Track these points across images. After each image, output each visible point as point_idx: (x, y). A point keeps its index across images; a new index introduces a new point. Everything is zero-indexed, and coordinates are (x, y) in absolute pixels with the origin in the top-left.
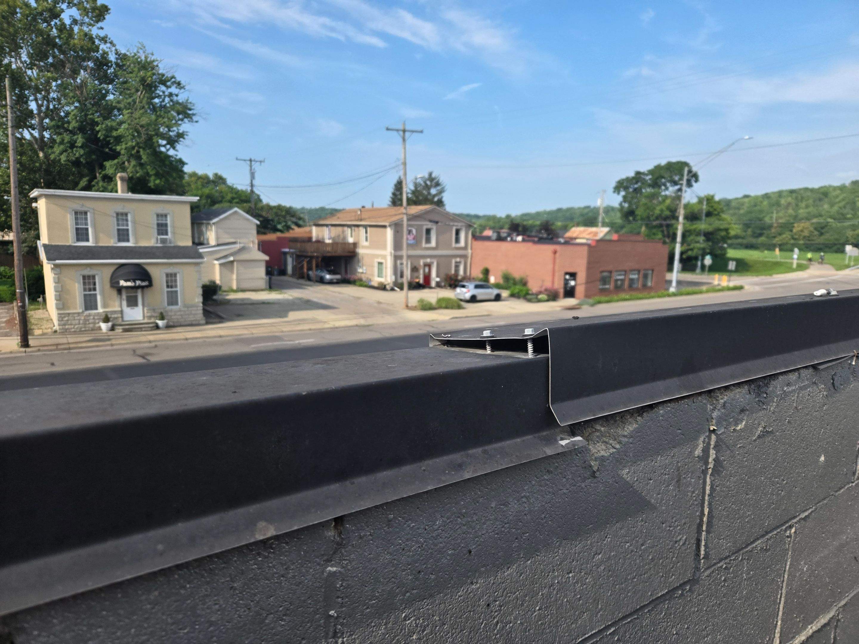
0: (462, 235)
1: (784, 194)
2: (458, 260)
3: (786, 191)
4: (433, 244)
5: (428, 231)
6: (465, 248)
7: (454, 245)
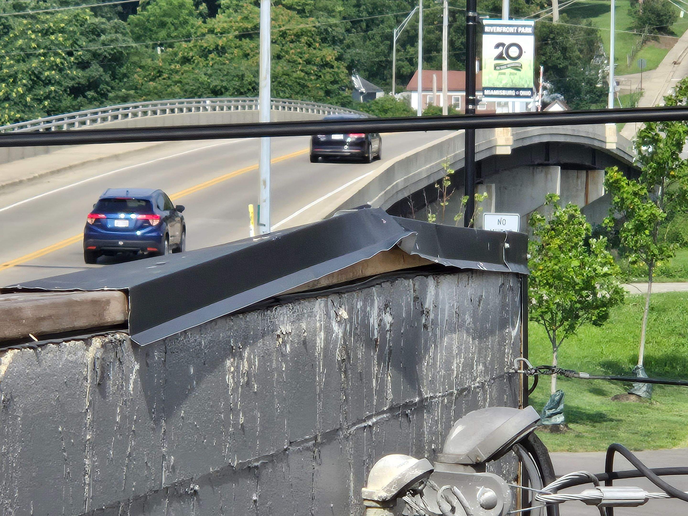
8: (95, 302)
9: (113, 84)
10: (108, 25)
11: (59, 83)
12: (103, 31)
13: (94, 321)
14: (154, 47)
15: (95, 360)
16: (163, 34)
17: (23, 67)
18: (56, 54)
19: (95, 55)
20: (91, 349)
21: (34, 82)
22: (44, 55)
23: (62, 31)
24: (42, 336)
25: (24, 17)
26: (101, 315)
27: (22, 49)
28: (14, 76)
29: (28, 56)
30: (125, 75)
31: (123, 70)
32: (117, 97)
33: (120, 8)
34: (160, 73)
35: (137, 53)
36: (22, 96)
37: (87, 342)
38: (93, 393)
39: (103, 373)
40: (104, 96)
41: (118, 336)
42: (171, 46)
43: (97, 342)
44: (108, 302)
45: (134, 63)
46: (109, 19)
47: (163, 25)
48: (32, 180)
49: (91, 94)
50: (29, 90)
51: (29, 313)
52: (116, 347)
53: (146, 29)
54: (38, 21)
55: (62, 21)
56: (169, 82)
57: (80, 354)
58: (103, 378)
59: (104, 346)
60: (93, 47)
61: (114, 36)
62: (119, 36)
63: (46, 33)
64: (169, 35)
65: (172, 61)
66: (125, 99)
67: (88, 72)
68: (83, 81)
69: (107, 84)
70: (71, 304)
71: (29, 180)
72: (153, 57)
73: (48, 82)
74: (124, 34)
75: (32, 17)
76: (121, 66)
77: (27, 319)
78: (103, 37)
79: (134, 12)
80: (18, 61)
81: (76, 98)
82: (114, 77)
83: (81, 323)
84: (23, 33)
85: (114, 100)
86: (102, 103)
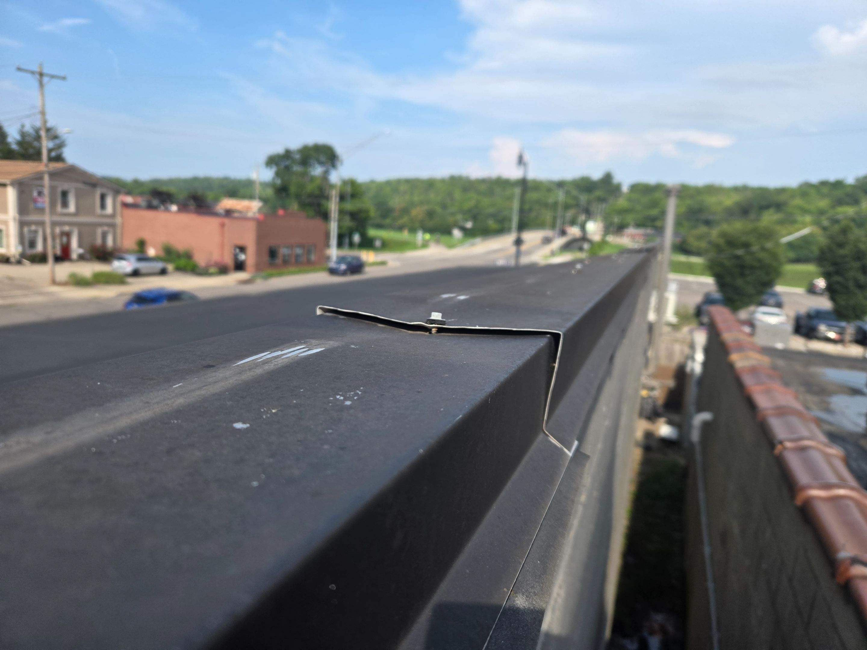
0: (109, 201)
2: (106, 228)
4: (72, 208)
5: (64, 194)
6: (113, 216)
7: (98, 211)
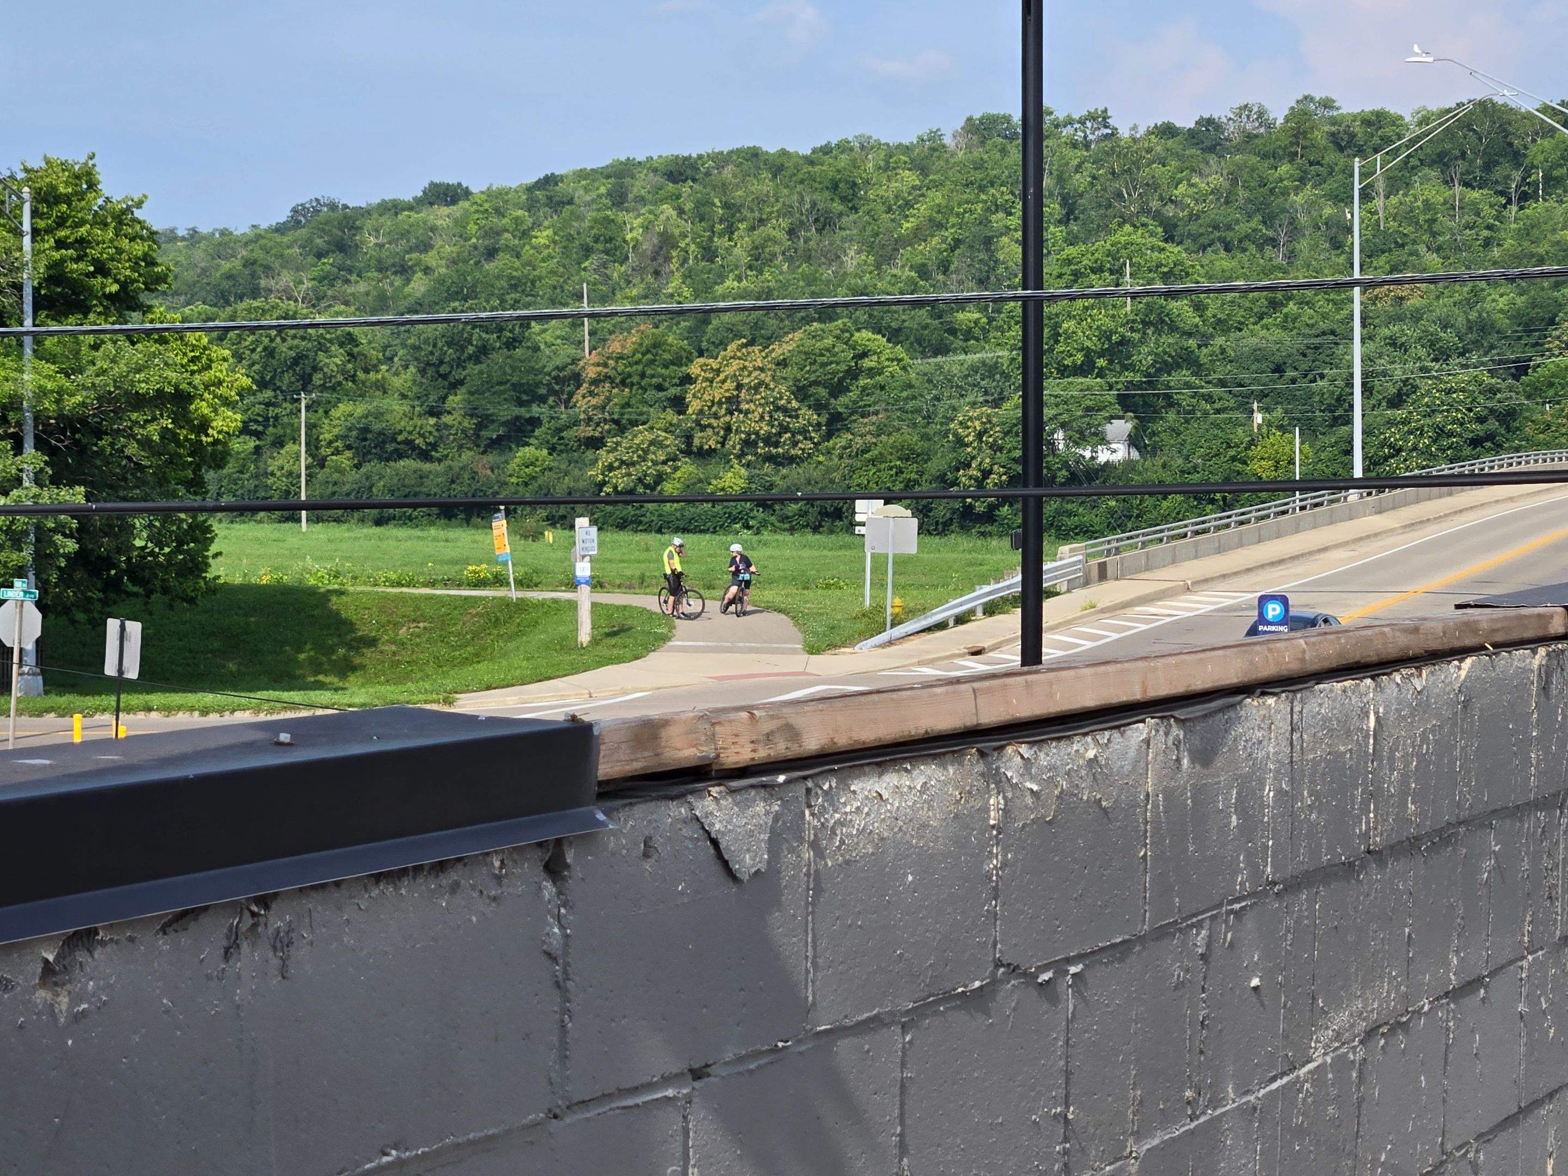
1: (640, 186)
3: (650, 166)
8: (1540, 616)
9: (1508, 436)
10: (1503, 385)
11: (1460, 436)
12: (1499, 390)
13: (1540, 633)
14: (1544, 404)
15: (1540, 666)
16: (1551, 392)
17: (1428, 420)
18: (1457, 410)
19: (1492, 411)
20: (1537, 657)
21: (1439, 435)
22: (1448, 411)
23: (1463, 390)
24: (1495, 645)
25: (1428, 378)
26: (1546, 628)
27: (1428, 406)
28: (1421, 429)
29: (1433, 411)
30: (1518, 429)
31: (1517, 424)
32: (1511, 447)
33: (1513, 370)
34: (1549, 426)
35: (1528, 409)
36: (1428, 447)
37: (1534, 652)
38: (1538, 695)
39: (1547, 677)
40: (1500, 446)
41: (1560, 646)
42: (1558, 403)
43: (1542, 651)
44: (1551, 617)
45: (1526, 418)
46: (1504, 380)
47: (1551, 385)
48: (1438, 519)
49: (1488, 444)
50: (1435, 441)
51: (1484, 625)
52: (1558, 655)
53: (1536, 388)
54: (1441, 381)
55: (1463, 382)
56: (1557, 434)
57: (1528, 661)
58: (1547, 682)
59: (1548, 655)
60: (1490, 404)
61: (1508, 395)
62: (1513, 394)
63: (1449, 392)
64: (1556, 394)
65: (1559, 416)
66: (1517, 450)
67: (1485, 426)
68: (1481, 434)
69: (1503, 436)
70: (1520, 618)
71: (1435, 519)
72: (1543, 413)
73: (1451, 434)
74: (1517, 393)
75: (1436, 378)
76: (1515, 420)
77: (1483, 630)
78: (1499, 396)
79: (1526, 374)
80: (1425, 416)
81: (1474, 449)
82: (1508, 430)
83: (1528, 634)
84: (1429, 391)
85: (1508, 450)
86: (1497, 453)
